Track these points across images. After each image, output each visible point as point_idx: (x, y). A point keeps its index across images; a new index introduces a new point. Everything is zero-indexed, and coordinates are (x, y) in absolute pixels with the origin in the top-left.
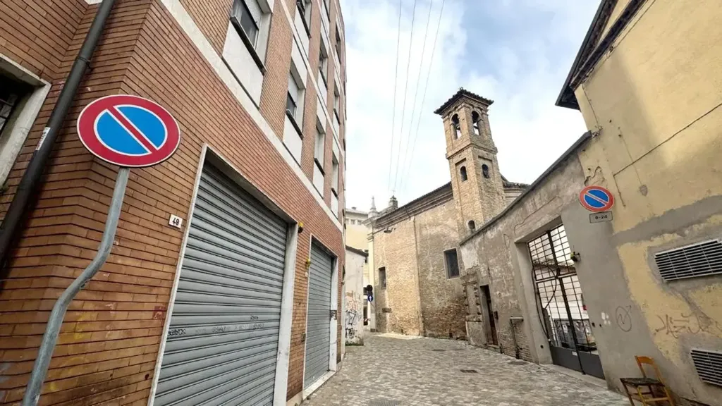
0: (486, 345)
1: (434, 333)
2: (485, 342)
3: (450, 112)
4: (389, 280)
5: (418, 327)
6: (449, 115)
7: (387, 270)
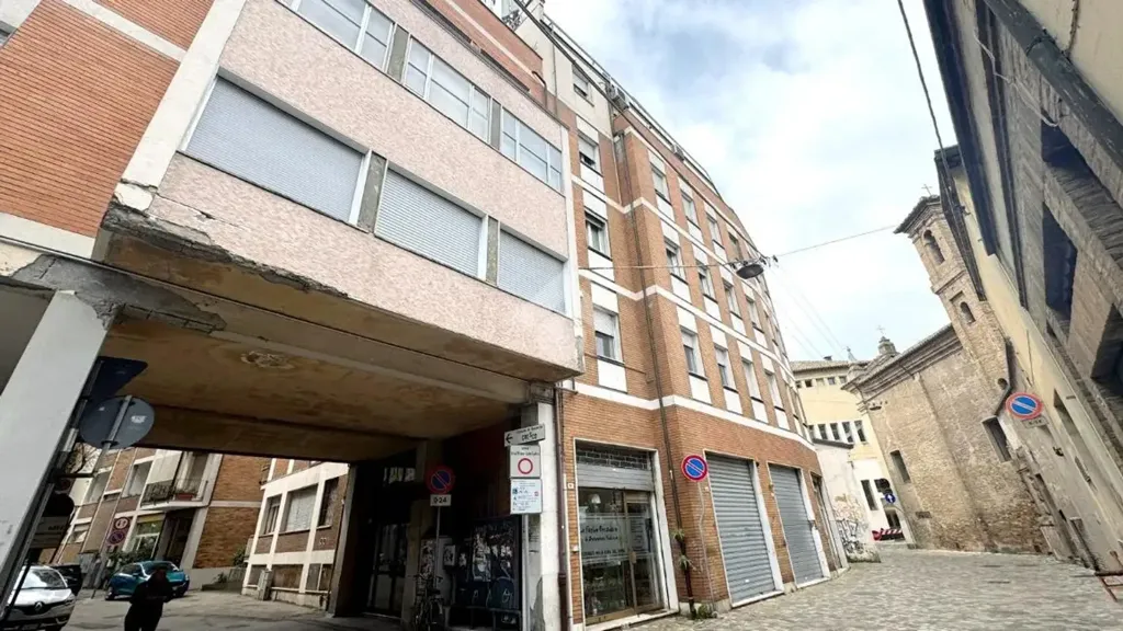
0: (1071, 558)
1: (1009, 546)
2: (1070, 554)
3: (918, 229)
4: (911, 469)
5: (980, 539)
6: (917, 231)
7: (903, 455)
